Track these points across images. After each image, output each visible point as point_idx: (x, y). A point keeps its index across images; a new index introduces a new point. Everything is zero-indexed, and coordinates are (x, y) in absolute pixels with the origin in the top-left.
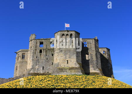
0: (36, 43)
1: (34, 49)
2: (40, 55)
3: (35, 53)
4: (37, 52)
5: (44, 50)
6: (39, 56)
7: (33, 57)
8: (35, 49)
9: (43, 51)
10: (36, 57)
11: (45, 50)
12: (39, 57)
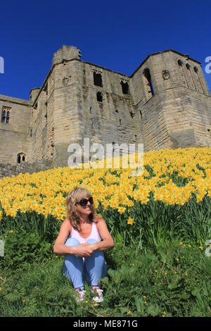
0: (84, 71)
1: (80, 87)
2: (101, 106)
3: (85, 97)
4: (89, 97)
5: (108, 97)
6: (99, 109)
7: (80, 107)
8: (83, 87)
9: (104, 97)
10: (89, 108)
11: (110, 97)
12: (99, 112)
